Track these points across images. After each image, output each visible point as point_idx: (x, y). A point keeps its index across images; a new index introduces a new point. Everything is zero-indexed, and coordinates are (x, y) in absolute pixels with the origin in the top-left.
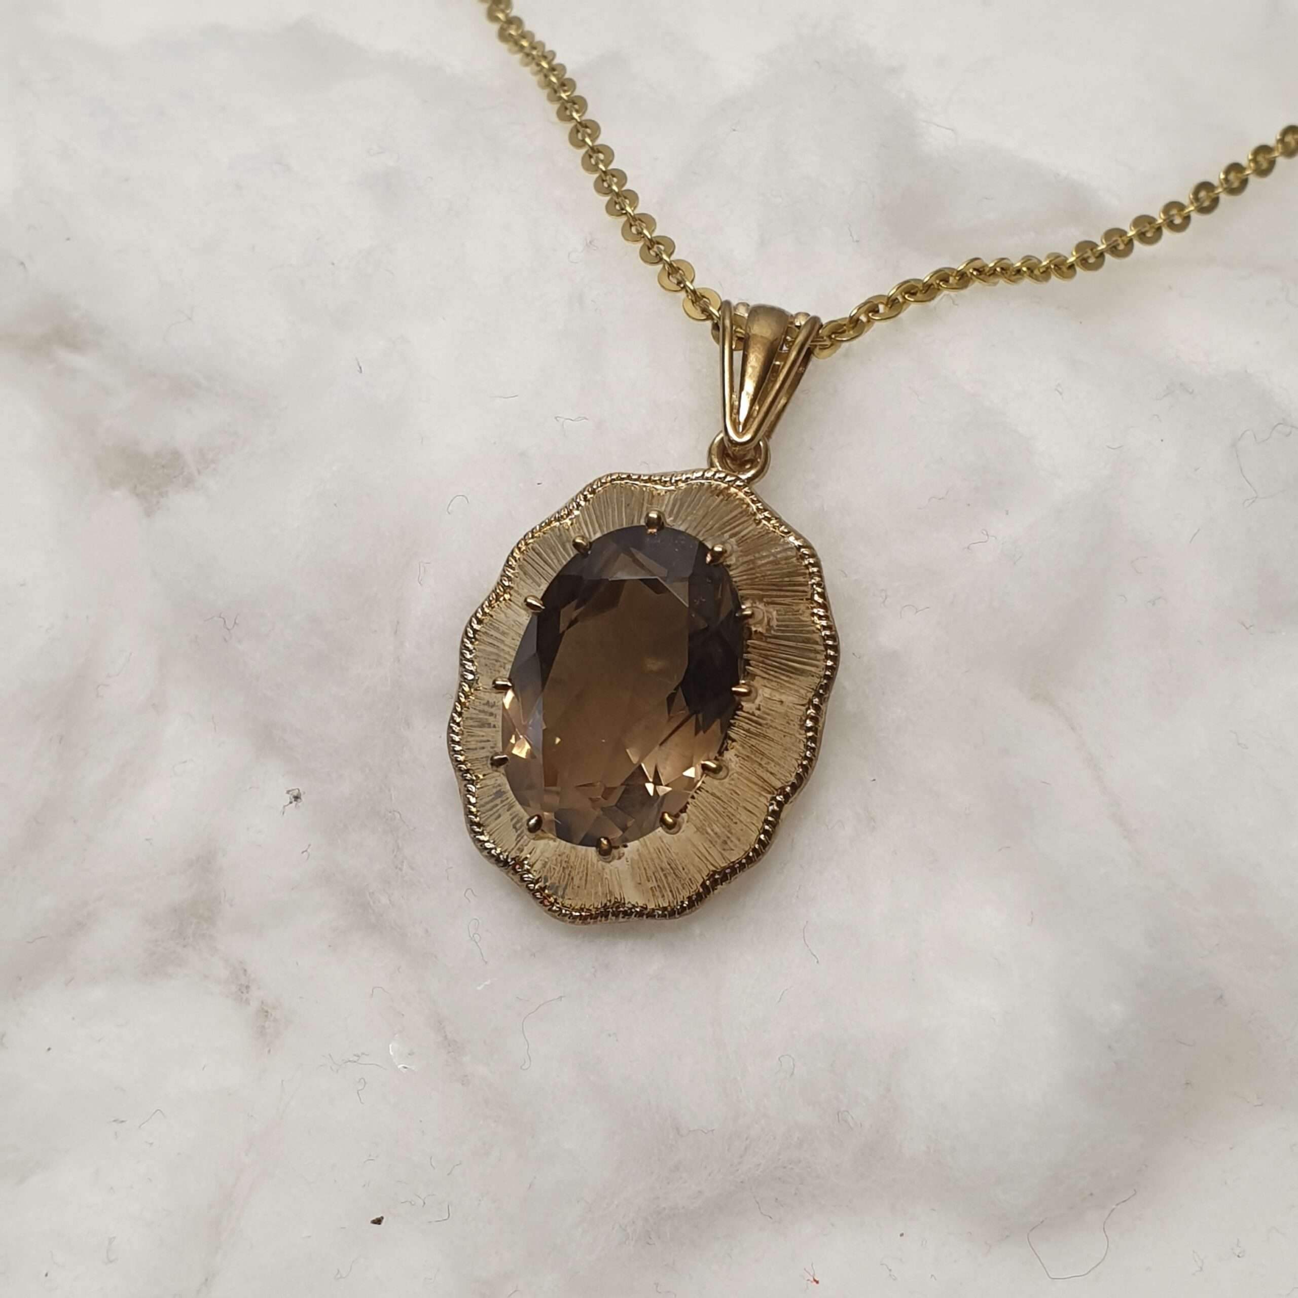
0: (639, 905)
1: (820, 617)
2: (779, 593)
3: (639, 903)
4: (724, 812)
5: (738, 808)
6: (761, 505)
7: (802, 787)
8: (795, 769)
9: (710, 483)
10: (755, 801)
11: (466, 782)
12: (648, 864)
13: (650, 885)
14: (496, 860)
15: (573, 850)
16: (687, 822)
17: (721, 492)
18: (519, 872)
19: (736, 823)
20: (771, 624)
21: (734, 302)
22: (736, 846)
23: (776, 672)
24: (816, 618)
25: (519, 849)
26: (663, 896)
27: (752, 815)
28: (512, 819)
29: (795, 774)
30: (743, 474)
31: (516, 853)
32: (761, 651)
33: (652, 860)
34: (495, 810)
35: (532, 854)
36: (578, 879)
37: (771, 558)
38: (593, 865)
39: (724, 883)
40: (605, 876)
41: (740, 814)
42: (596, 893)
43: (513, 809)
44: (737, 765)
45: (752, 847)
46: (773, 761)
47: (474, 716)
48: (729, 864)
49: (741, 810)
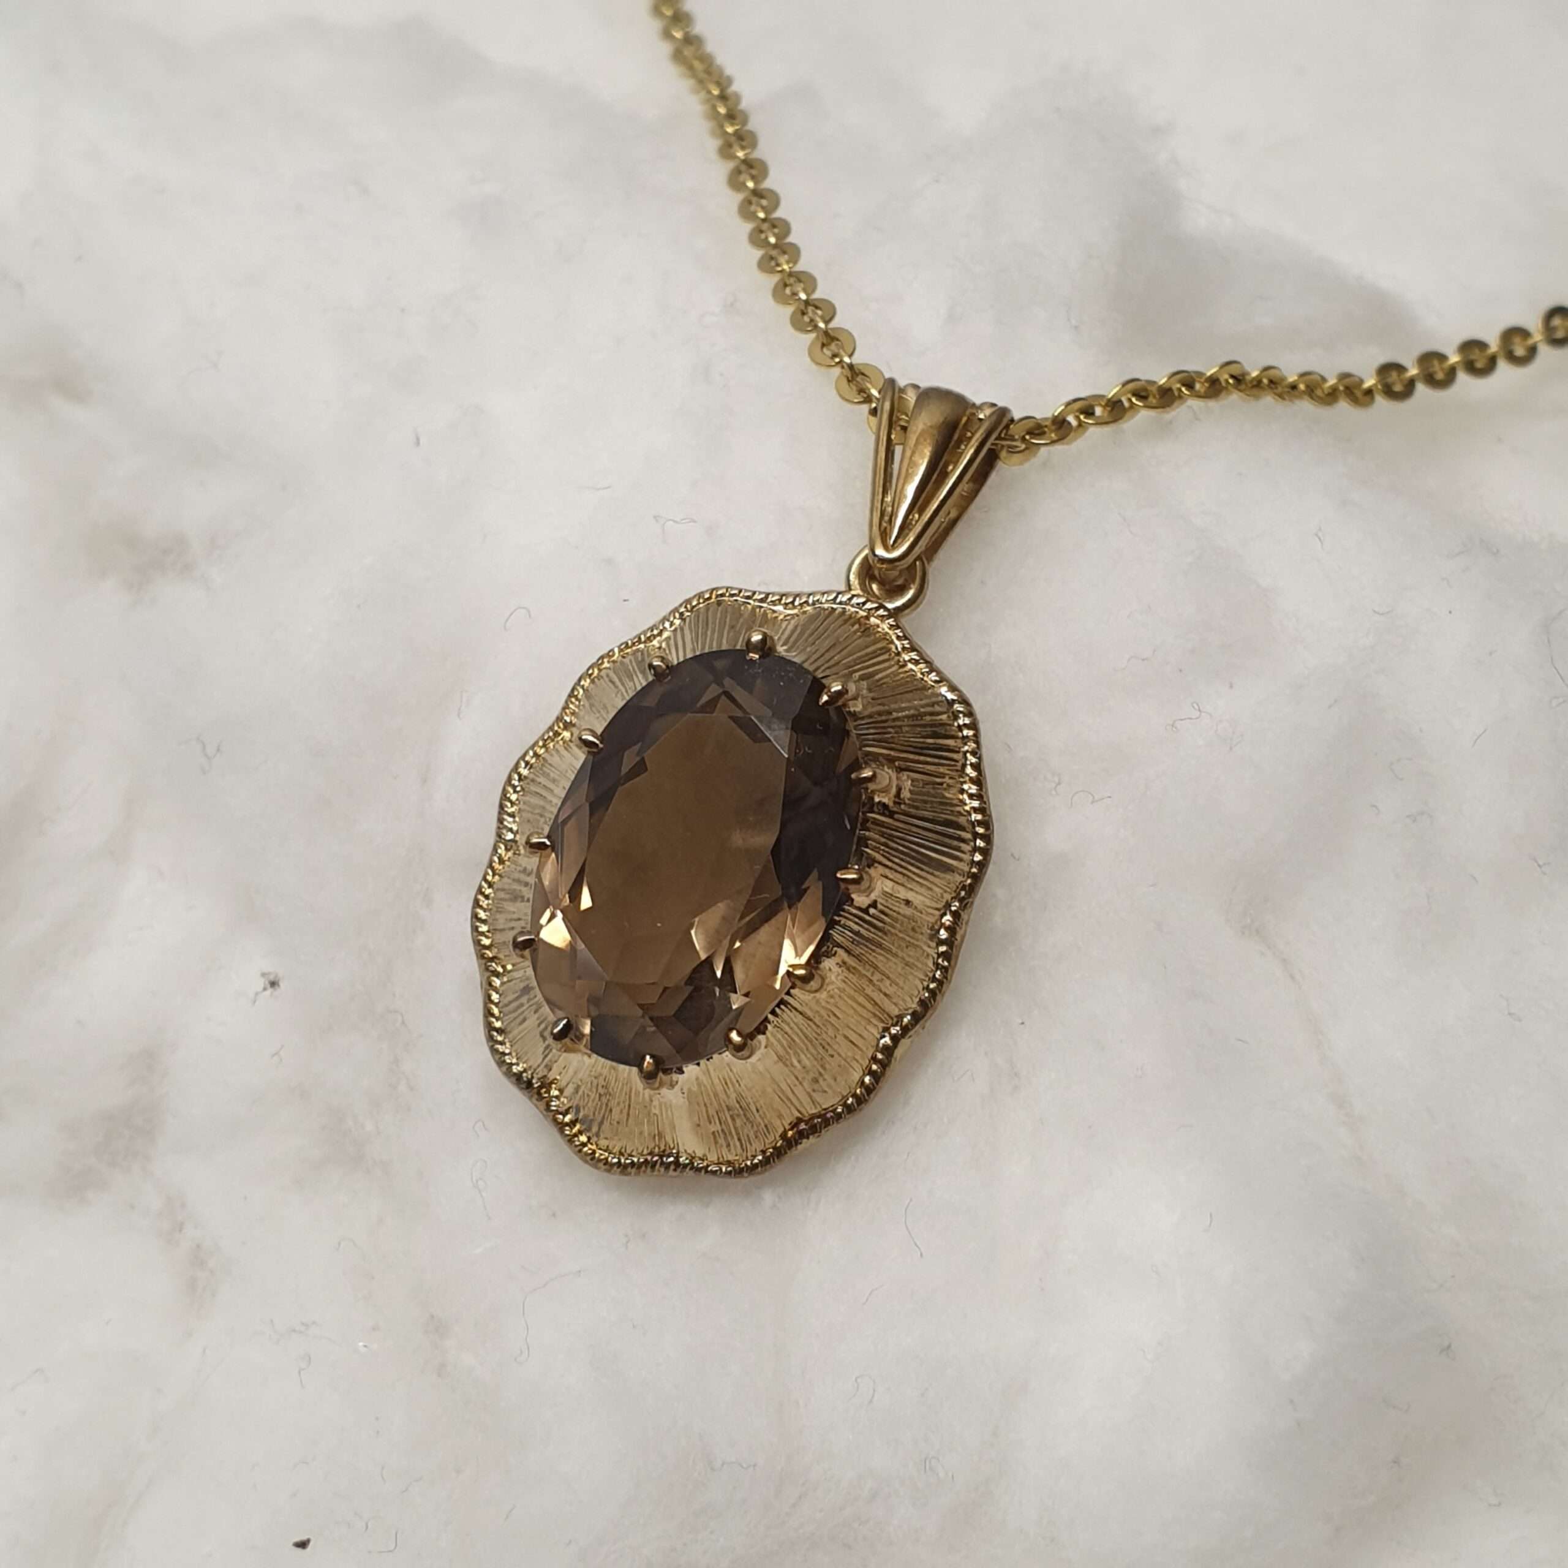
0: (697, 1155)
1: (971, 796)
2: (917, 757)
3: (696, 1152)
4: (816, 1039)
5: (836, 1037)
6: (908, 643)
7: (926, 1018)
8: (919, 992)
9: (844, 608)
10: (861, 1030)
11: (489, 974)
12: (710, 1099)
13: (713, 1128)
14: (517, 1080)
15: (613, 1071)
16: (766, 1047)
17: (858, 621)
18: (545, 1097)
19: (832, 1056)
20: (902, 796)
21: (902, 382)
22: (829, 1086)
23: (902, 860)
24: (965, 796)
25: (546, 1066)
26: (728, 1145)
27: (855, 1048)
28: (539, 1025)
29: (918, 1000)
30: (890, 602)
31: (543, 1071)
32: (884, 830)
33: (716, 1095)
34: (520, 1011)
35: (562, 1075)
36: (619, 1111)
37: (912, 712)
38: (637, 1093)
39: (811, 1137)
40: (654, 1111)
41: (839, 1044)
42: (641, 1133)
43: (541, 1010)
44: (840, 978)
45: (853, 1091)
46: (888, 978)
47: (506, 887)
48: (819, 1112)
49: (840, 1038)
